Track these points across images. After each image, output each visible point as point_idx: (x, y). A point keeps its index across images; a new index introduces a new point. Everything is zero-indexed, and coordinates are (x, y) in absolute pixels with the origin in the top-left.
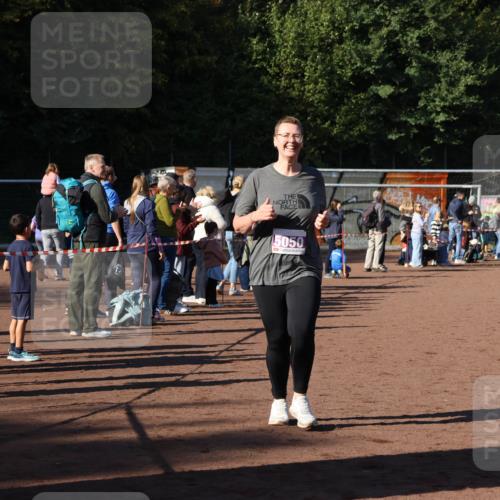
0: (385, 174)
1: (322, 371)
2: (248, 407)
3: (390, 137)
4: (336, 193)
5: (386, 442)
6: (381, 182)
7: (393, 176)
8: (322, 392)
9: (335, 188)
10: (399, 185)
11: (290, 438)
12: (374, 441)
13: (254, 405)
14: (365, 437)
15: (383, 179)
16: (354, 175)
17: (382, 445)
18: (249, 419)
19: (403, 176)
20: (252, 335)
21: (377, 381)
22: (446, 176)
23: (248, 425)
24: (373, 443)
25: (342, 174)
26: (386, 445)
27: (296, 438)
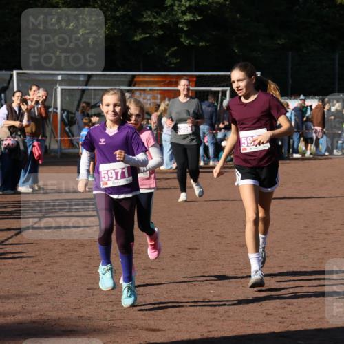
0: (134, 76)
1: (87, 267)
2: (17, 301)
3: (135, 38)
4: (84, 96)
5: (158, 330)
6: (130, 85)
7: (141, 79)
8: (90, 286)
9: (83, 91)
10: (149, 88)
11: (63, 329)
12: (147, 330)
13: (22, 300)
14: (137, 327)
15: (132, 82)
16: (102, 79)
17: (155, 333)
18: (20, 312)
19: (152, 79)
20: (16, 235)
21: (142, 275)
22: (195, 79)
23: (20, 318)
24: (146, 332)
25: (89, 76)
26: (159, 333)
27: (69, 329)
